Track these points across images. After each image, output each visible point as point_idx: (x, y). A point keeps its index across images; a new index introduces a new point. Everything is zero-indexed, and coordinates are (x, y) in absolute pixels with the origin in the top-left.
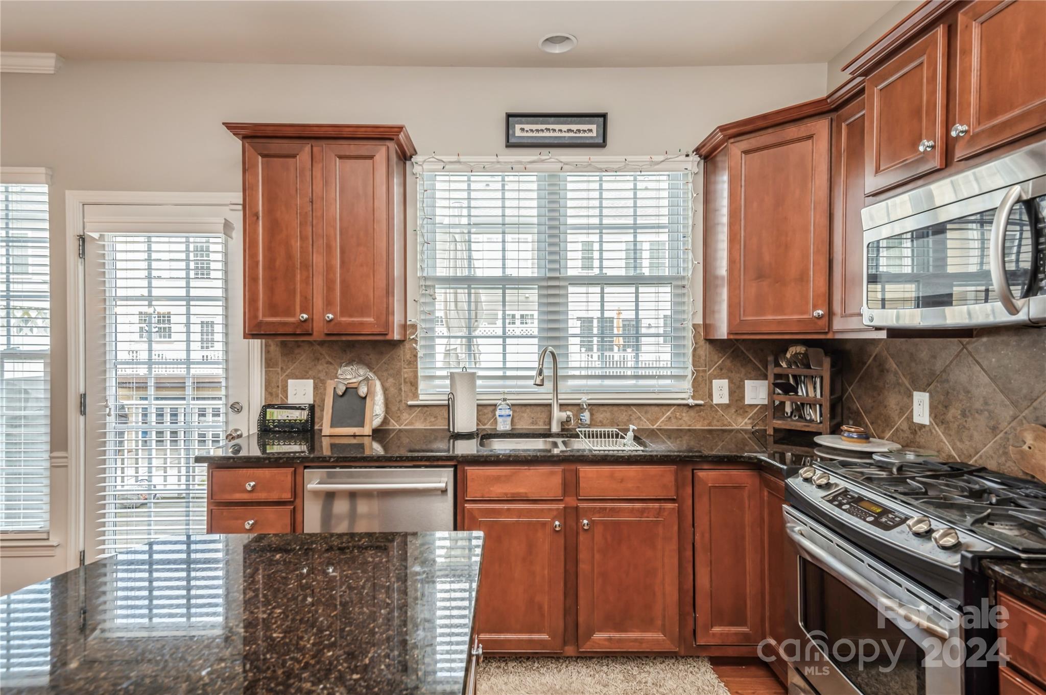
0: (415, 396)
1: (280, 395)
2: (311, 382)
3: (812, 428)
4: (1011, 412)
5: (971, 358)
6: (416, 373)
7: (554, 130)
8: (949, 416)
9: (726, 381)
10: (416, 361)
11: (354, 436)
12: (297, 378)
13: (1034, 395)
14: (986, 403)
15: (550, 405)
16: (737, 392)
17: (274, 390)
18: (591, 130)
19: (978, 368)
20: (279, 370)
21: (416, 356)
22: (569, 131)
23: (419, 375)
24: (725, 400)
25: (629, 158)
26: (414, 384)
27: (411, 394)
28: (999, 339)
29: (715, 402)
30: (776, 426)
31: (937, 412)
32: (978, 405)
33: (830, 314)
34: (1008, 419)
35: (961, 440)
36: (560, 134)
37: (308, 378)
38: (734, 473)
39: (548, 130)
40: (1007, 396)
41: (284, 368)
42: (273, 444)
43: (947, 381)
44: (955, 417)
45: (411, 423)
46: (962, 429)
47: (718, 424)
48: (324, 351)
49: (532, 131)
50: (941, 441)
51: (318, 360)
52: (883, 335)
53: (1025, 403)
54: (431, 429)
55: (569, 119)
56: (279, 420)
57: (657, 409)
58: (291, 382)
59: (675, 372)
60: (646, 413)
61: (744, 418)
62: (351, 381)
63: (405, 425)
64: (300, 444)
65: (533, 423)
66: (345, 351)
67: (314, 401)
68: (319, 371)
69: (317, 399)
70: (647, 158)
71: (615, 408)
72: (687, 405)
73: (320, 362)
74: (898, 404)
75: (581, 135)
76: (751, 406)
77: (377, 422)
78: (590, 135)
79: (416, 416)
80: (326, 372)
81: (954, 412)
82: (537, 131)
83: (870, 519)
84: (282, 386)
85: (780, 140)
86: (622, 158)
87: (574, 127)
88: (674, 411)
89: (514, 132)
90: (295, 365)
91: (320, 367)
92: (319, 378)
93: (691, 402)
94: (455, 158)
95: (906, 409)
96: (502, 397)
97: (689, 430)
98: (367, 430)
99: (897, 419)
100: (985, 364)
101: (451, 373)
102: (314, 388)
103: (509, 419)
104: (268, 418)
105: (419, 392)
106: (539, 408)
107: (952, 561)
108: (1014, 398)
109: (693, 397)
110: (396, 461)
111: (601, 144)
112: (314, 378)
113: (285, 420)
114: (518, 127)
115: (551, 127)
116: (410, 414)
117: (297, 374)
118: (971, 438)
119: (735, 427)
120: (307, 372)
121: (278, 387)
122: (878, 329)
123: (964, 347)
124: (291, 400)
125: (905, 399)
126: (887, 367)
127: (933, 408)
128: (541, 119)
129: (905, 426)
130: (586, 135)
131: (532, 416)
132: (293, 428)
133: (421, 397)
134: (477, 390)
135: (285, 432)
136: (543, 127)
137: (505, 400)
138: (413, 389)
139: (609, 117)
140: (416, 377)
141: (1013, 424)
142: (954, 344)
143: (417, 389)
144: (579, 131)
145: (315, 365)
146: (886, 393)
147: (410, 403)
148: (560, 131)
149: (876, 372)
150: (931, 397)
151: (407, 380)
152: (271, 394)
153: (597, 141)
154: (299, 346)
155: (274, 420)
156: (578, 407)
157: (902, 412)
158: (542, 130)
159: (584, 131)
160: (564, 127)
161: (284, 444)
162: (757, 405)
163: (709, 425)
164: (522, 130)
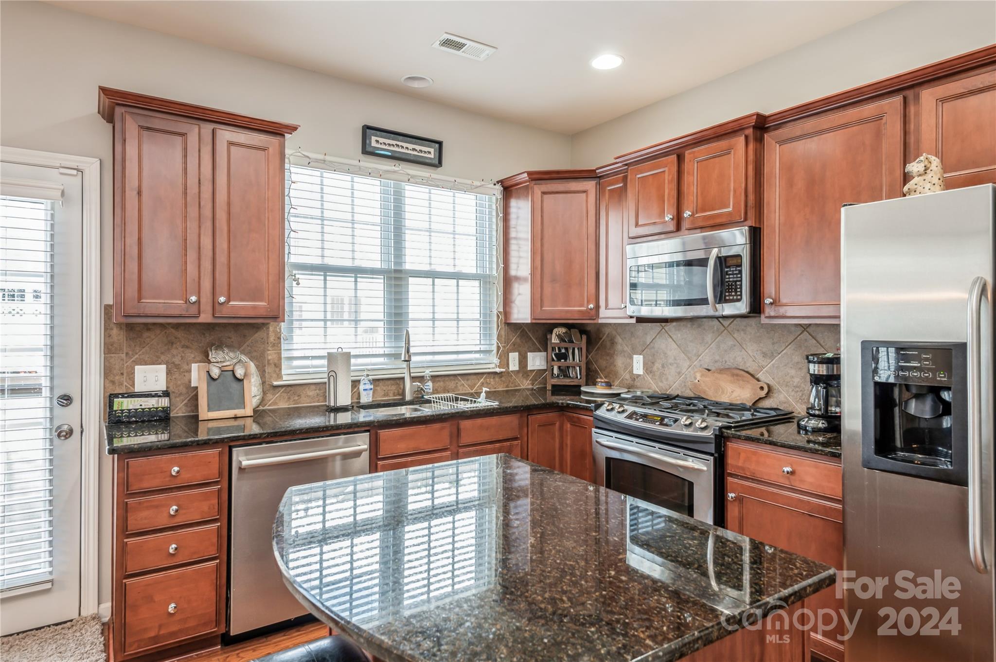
0: (279, 376)
1: (125, 383)
2: (163, 368)
3: (575, 382)
4: (688, 363)
5: (667, 335)
6: (280, 354)
7: (402, 147)
8: (655, 368)
9: (517, 353)
10: (280, 343)
11: (236, 418)
12: (146, 364)
13: (700, 353)
14: (675, 359)
15: (403, 378)
16: (523, 361)
17: (117, 378)
18: (430, 153)
19: (671, 340)
20: (124, 356)
21: (279, 338)
22: (414, 150)
23: (283, 356)
24: (517, 368)
25: (458, 180)
26: (278, 366)
27: (275, 375)
28: (682, 323)
29: (510, 369)
30: (553, 383)
31: (648, 367)
32: (671, 361)
33: (597, 307)
34: (687, 367)
35: (662, 382)
36: (406, 151)
37: (160, 364)
38: (551, 414)
39: (398, 145)
40: (685, 355)
41: (130, 353)
42: (122, 437)
43: (653, 348)
44: (658, 369)
45: (275, 403)
46: (662, 374)
47: (512, 385)
48: (180, 334)
49: (385, 144)
50: (650, 383)
51: (172, 343)
52: (633, 321)
53: (695, 358)
54: (294, 408)
55: (414, 140)
56: (129, 410)
57: (474, 377)
58: (137, 368)
59: (483, 348)
60: (468, 380)
61: (527, 380)
62: (225, 364)
63: (269, 406)
64: (157, 434)
65: (385, 395)
66: (204, 334)
67: (167, 387)
68: (174, 356)
69: (171, 385)
70: (469, 182)
71: (447, 378)
72: (495, 373)
73: (174, 346)
74: (623, 363)
75: (422, 155)
76: (531, 371)
77: (255, 402)
78: (429, 156)
79: (280, 396)
80: (182, 356)
81: (658, 365)
82: (389, 145)
83: (658, 423)
84: (127, 373)
85: (567, 190)
86: (453, 179)
87: (418, 148)
88: (486, 378)
89: (370, 142)
90: (144, 350)
91: (174, 352)
92: (173, 363)
93: (498, 370)
94: (321, 157)
95: (630, 366)
96: (365, 373)
97: (495, 391)
98: (249, 411)
99: (622, 372)
100: (674, 337)
101: (328, 353)
102: (167, 374)
103: (371, 392)
104: (115, 408)
105: (283, 373)
106: (389, 382)
107: (709, 434)
108: (690, 355)
109: (499, 367)
110: (323, 431)
111: (438, 163)
112: (167, 363)
113: (136, 410)
114: (374, 138)
115: (400, 143)
116: (274, 394)
117: (146, 359)
118: (667, 379)
119: (522, 387)
120: (159, 357)
121: (122, 374)
122: (631, 317)
123: (663, 328)
124: (139, 388)
125: (628, 360)
126: (616, 341)
127: (645, 364)
128: (392, 135)
129: (628, 377)
130: (426, 155)
131: (384, 388)
132: (154, 417)
133: (285, 378)
134: (352, 368)
135: (143, 422)
136: (394, 142)
137: (368, 375)
138: (277, 370)
139: (444, 145)
140: (280, 358)
141: (689, 369)
142: (657, 326)
143: (281, 369)
144: (421, 151)
145: (168, 349)
146: (615, 357)
147: (276, 383)
148: (407, 148)
149: (608, 344)
150: (644, 358)
151: (271, 362)
152: (113, 382)
153: (434, 162)
154: (149, 330)
155: (122, 410)
156: (421, 379)
157: (625, 369)
158: (393, 145)
159: (425, 152)
160: (411, 146)
161: (136, 436)
162: (534, 370)
163: (507, 386)
164: (377, 141)
